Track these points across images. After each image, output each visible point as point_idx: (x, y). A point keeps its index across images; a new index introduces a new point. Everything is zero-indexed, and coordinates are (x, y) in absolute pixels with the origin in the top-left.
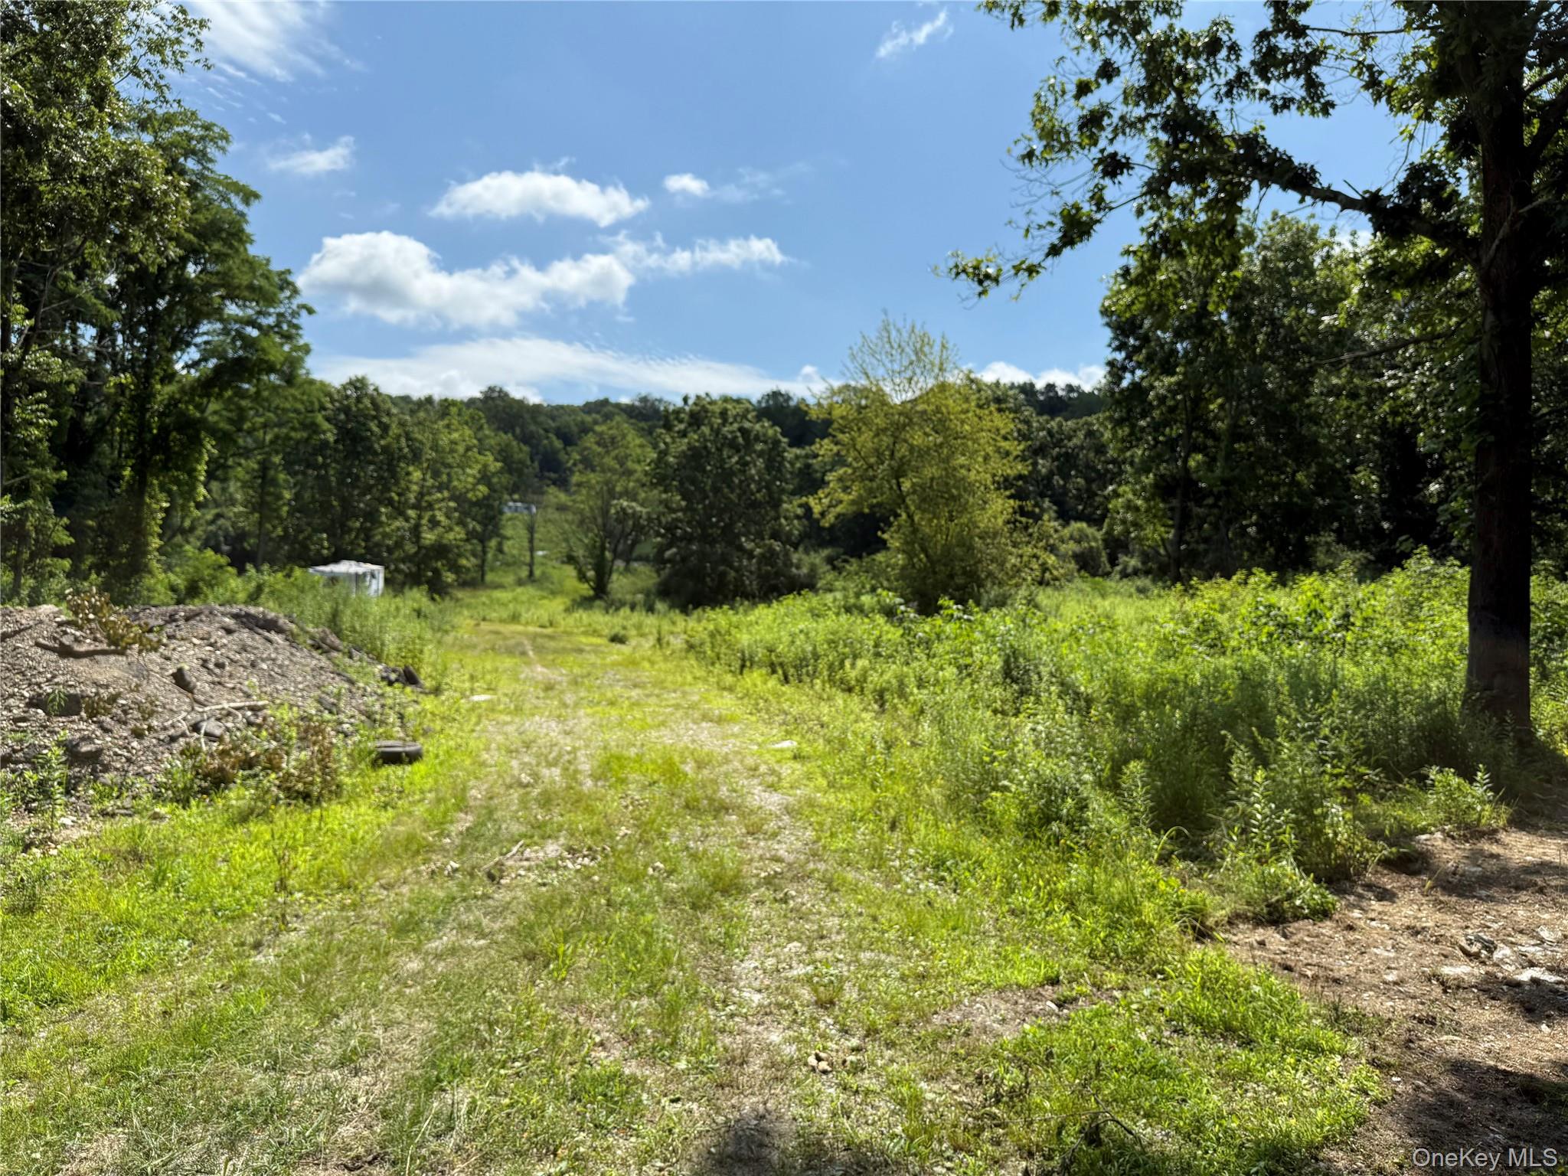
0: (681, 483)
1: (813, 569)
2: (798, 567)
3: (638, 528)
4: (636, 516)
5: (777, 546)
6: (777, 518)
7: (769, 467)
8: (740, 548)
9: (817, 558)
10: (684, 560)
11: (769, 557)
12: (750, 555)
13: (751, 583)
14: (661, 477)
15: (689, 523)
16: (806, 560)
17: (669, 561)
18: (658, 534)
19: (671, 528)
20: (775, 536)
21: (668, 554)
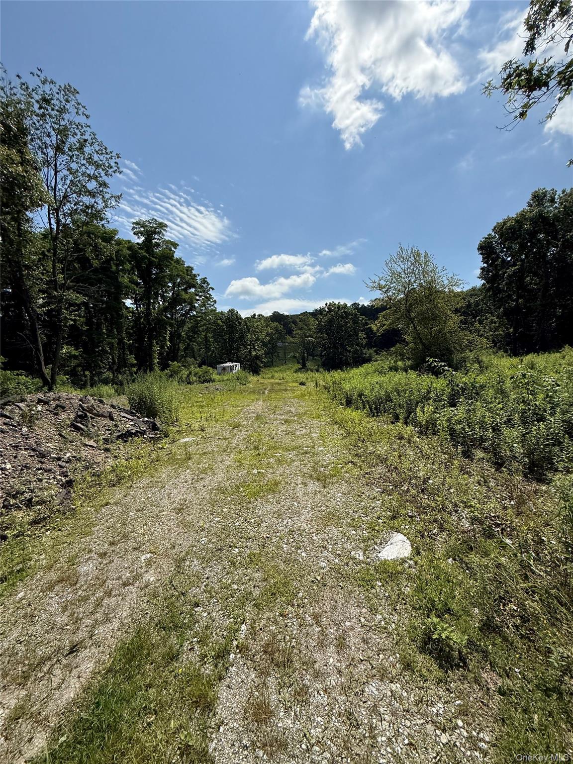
0: (326, 330)
1: (370, 354)
2: (365, 354)
3: (314, 346)
4: (313, 342)
5: (358, 348)
6: (358, 339)
7: (354, 323)
8: (346, 349)
9: (372, 351)
10: (328, 354)
11: (356, 351)
12: (350, 351)
13: (350, 360)
14: (320, 330)
15: (330, 343)
16: (367, 352)
17: (324, 355)
18: (320, 347)
19: (324, 345)
20: (357, 345)
21: (323, 354)
